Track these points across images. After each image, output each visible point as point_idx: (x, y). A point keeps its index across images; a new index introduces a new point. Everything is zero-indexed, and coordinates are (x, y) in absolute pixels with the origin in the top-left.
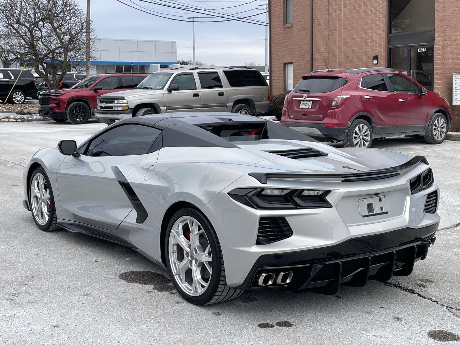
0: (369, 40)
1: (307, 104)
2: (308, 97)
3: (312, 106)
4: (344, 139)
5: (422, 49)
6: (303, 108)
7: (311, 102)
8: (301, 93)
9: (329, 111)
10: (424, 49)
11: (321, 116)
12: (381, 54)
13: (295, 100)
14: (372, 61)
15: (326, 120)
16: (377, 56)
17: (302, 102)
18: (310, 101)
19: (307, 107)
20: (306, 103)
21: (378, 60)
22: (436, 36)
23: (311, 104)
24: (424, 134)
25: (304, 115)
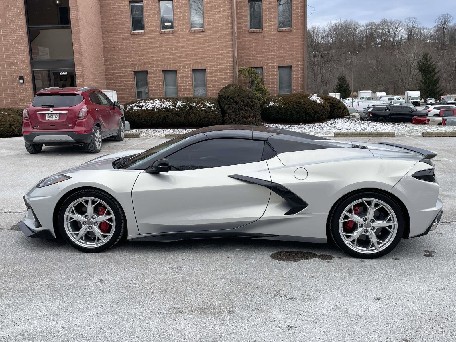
0: (13, 64)
1: (54, 116)
2: (55, 110)
3: (59, 118)
4: (90, 142)
5: (64, 73)
6: (49, 119)
7: (58, 115)
8: (42, 107)
9: (78, 121)
10: (65, 73)
11: (70, 125)
12: (26, 75)
13: (38, 113)
14: (19, 81)
15: (77, 129)
16: (23, 77)
17: (47, 115)
18: (56, 113)
19: (55, 119)
20: (52, 115)
21: (24, 80)
22: (76, 63)
23: (58, 116)
24: (116, 135)
25: (51, 125)
